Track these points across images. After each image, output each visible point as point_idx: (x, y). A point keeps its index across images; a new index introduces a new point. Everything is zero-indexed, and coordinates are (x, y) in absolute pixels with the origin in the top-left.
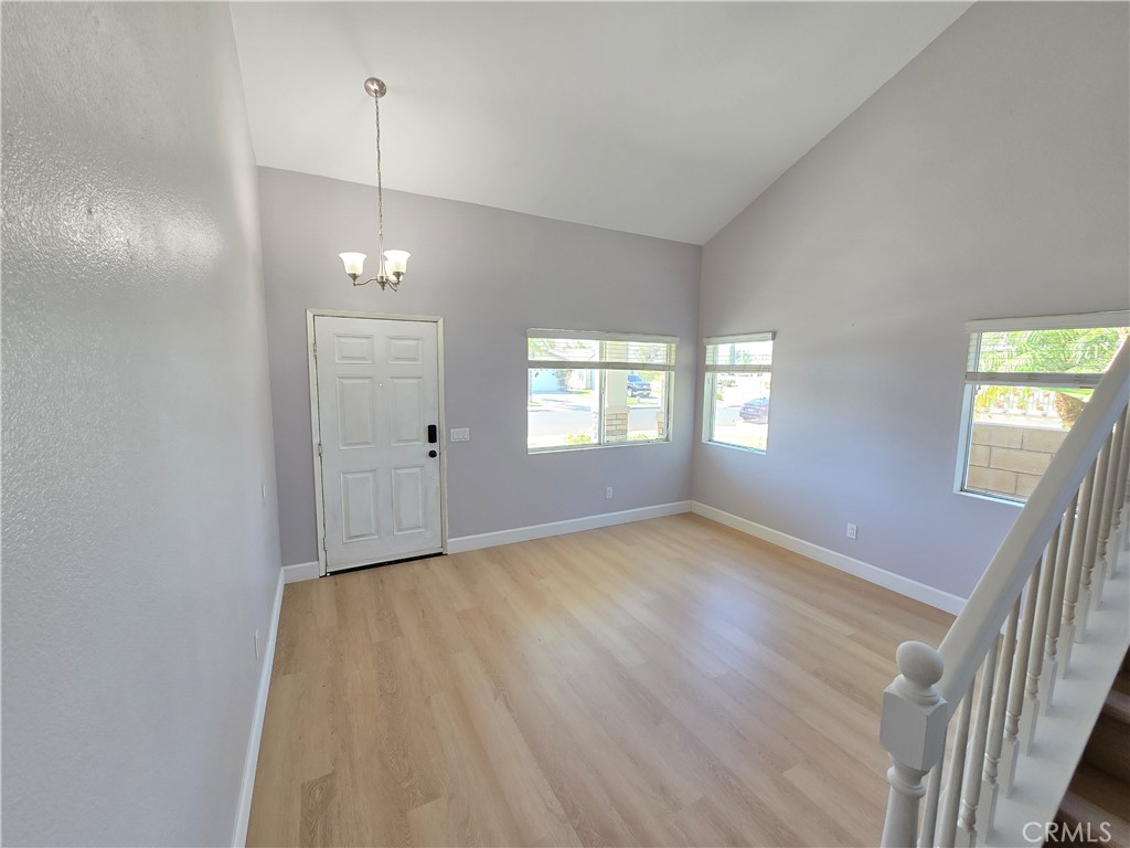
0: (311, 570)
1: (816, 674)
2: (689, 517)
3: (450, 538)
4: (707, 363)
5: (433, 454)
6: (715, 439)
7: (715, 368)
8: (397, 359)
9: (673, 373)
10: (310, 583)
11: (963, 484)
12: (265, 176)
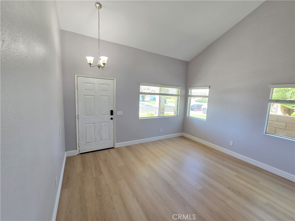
0: (75, 153)
1: (229, 188)
2: (182, 137)
3: (116, 143)
4: (189, 95)
5: (112, 119)
6: (190, 115)
7: (191, 96)
8: (102, 90)
9: (179, 97)
10: (74, 156)
11: (266, 131)
12: (63, 33)
